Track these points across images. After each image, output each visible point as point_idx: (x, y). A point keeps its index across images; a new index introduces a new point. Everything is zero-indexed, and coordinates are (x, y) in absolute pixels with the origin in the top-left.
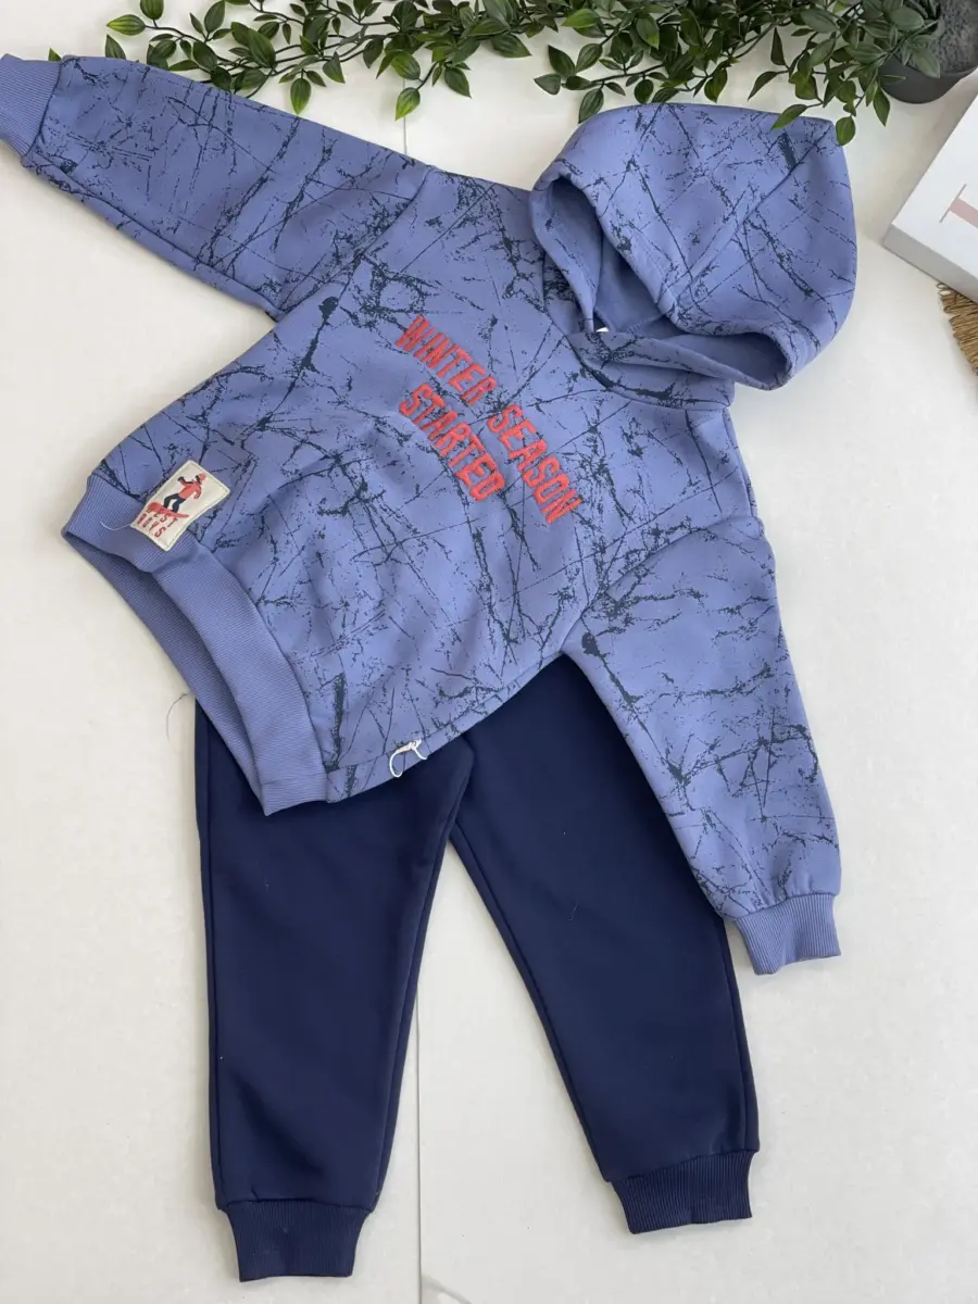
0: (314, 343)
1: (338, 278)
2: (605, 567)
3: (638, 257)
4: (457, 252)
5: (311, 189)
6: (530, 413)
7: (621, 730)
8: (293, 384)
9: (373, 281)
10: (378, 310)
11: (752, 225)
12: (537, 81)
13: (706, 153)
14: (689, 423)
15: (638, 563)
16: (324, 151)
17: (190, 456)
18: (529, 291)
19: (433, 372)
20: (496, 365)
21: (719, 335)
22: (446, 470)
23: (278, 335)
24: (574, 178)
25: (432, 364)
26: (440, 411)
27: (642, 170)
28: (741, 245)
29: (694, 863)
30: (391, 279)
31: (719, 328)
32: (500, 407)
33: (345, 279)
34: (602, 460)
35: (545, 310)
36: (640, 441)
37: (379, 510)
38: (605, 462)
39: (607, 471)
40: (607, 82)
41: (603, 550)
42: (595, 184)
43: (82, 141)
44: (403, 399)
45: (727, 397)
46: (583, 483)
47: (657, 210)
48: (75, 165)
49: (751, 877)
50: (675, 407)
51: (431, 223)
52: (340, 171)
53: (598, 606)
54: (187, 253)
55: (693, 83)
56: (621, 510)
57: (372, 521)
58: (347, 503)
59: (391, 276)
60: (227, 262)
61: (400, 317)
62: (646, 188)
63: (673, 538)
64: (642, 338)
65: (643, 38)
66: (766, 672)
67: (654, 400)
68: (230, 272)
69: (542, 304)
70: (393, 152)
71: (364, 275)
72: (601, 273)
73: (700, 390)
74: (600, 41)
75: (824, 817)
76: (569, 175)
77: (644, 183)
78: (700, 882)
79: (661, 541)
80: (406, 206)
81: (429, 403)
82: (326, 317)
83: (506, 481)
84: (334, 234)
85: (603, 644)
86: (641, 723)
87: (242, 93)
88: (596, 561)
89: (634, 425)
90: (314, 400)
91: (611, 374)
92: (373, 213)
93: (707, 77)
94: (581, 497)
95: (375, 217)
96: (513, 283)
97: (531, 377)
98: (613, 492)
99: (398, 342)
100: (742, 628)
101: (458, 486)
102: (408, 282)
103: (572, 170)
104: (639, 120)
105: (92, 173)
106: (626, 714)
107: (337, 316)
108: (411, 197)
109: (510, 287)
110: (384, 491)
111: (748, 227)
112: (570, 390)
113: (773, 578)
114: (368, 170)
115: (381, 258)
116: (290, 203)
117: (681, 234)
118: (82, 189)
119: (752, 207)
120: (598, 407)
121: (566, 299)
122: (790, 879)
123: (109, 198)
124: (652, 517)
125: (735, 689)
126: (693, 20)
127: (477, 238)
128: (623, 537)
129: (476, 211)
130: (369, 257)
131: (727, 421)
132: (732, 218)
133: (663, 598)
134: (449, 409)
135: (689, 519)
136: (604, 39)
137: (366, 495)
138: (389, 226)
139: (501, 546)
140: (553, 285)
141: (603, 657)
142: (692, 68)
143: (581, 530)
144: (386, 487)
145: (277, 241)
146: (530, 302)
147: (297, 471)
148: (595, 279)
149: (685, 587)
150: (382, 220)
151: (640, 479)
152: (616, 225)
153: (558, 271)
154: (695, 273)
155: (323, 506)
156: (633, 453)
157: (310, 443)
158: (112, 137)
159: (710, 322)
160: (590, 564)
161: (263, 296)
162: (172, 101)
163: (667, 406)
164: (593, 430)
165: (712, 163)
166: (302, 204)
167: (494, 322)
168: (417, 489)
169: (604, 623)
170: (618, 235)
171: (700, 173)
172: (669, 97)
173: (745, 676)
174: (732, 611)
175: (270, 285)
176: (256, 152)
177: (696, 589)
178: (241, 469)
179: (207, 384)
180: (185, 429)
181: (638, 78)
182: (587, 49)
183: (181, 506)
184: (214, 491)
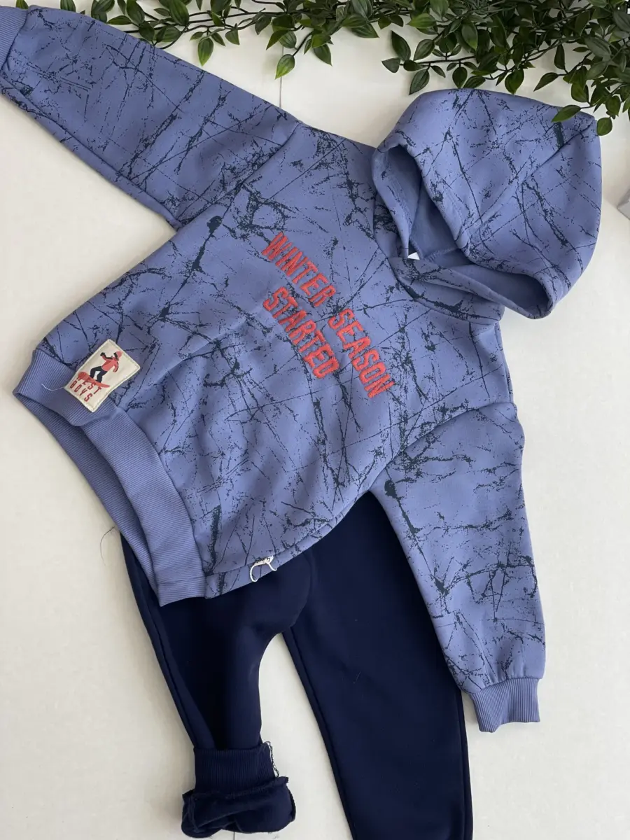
0: (202, 250)
1: (222, 202)
2: (406, 433)
3: (449, 207)
4: (313, 187)
5: (208, 127)
6: (359, 315)
7: (406, 553)
8: (185, 282)
9: (249, 204)
10: (252, 227)
11: (528, 186)
12: (384, 63)
13: (502, 131)
14: (471, 332)
15: (428, 431)
16: (220, 99)
17: (109, 336)
18: (362, 221)
19: (290, 279)
20: (335, 275)
21: (500, 269)
22: (296, 355)
23: (176, 244)
24: (409, 148)
25: (288, 272)
26: (293, 310)
27: (454, 139)
28: (518, 200)
29: (447, 652)
30: (262, 204)
31: (500, 266)
32: (338, 310)
33: (227, 202)
34: (408, 354)
35: (374, 238)
36: (434, 339)
37: (248, 384)
38: (409, 355)
39: (411, 362)
40: (432, 65)
41: (406, 421)
42: (423, 153)
43: (38, 69)
44: (267, 297)
45: (499, 314)
46: (395, 370)
47: (462, 169)
48: (31, 89)
49: (484, 663)
50: (463, 319)
51: (295, 164)
52: (230, 115)
53: (398, 461)
54: (112, 167)
55: (495, 75)
56: (419, 391)
57: (242, 391)
58: (224, 378)
59: (263, 201)
60: (142, 178)
61: (267, 233)
62: (456, 153)
63: (454, 415)
64: (444, 269)
65: (466, 40)
66: (508, 516)
67: (447, 311)
68: (143, 186)
69: (371, 232)
70: (272, 105)
71: (242, 199)
72: (417, 213)
73: (481, 310)
74: (431, 37)
75: (538, 624)
76: (407, 145)
77: (455, 148)
78: (449, 665)
79: (446, 417)
80: (277, 150)
81: (286, 302)
82: (212, 231)
83: (340, 364)
84: (223, 164)
85: (400, 489)
86: (420, 549)
87: (159, 45)
88: (400, 428)
89: (430, 327)
90: (200, 293)
91: (418, 289)
92: (253, 152)
93: (507, 71)
94: (393, 380)
95: (254, 156)
96: (351, 214)
97: (360, 288)
98: (415, 378)
99: (263, 252)
100: (494, 483)
101: (305, 367)
102: (275, 206)
103: (408, 142)
104: (456, 101)
105: (45, 96)
106: (410, 541)
107: (220, 230)
108: (281, 143)
109: (349, 217)
110: (251, 369)
111: (525, 187)
112: (388, 299)
113: (522, 451)
114: (251, 116)
115: (256, 187)
116: (191, 138)
117: (477, 189)
118: (34, 108)
119: (529, 174)
120: (406, 313)
121: (390, 230)
122: (511, 666)
123: (56, 118)
124: (441, 397)
125: (485, 526)
126: (501, 26)
127: (328, 178)
128: (420, 412)
129: (329, 158)
130: (247, 186)
131: (497, 329)
132: (515, 181)
133: (444, 460)
134: (300, 308)
135: (467, 402)
136: (436, 36)
137: (238, 372)
138: (262, 164)
139: (333, 411)
140: (381, 219)
141: (399, 499)
142: (495, 62)
143: (393, 404)
144: (252, 366)
145: (180, 166)
146: (364, 230)
147: (190, 354)
148: (413, 218)
149: (460, 453)
150: (259, 158)
151: (433, 368)
152: (435, 183)
153: (387, 211)
154: (485, 219)
155: (206, 380)
156: (428, 348)
157: (199, 334)
158: (61, 69)
159: (492, 259)
160: (396, 430)
161: (166, 207)
162: (109, 48)
163: (457, 317)
164: (402, 330)
165: (506, 138)
166: (201, 139)
167: (336, 242)
168: (275, 368)
169: (402, 475)
170: (435, 190)
171: (496, 146)
172: (477, 85)
173: (493, 517)
174: (490, 471)
175: (172, 200)
176: (169, 92)
177: (468, 456)
178: (148, 350)
179: (122, 281)
180: (105, 314)
181: (455, 65)
182: (424, 43)
183: (104, 377)
184: (128, 367)
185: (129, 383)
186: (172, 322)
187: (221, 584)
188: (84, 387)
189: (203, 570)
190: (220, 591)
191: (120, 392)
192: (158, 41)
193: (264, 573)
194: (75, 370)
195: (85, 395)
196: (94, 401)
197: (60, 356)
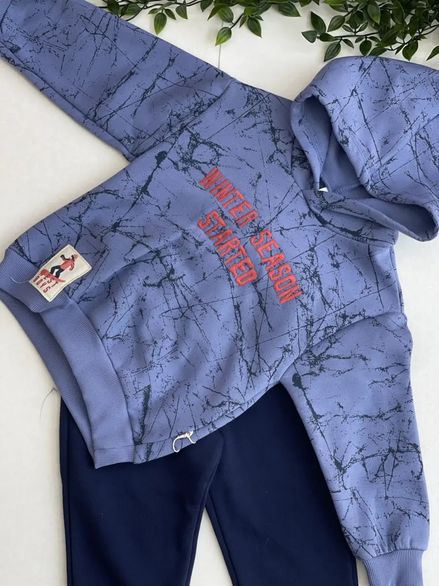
0: (150, 178)
1: (169, 140)
2: (312, 335)
3: (353, 150)
4: (242, 132)
5: (160, 82)
6: (276, 236)
7: (309, 435)
8: (135, 203)
9: (190, 143)
10: (191, 161)
11: (420, 136)
12: (303, 34)
13: (399, 90)
14: (370, 253)
15: (331, 334)
16: (170, 60)
17: (69, 242)
18: (282, 160)
19: (220, 204)
20: (258, 203)
21: (395, 202)
22: (222, 265)
23: (129, 172)
24: (321, 98)
25: (220, 199)
26: (222, 229)
27: (360, 96)
28: (412, 148)
29: (343, 523)
30: (201, 143)
31: (395, 199)
32: (259, 230)
33: (173, 140)
34: (316, 269)
35: (291, 174)
36: (339, 259)
37: (181, 287)
38: (317, 270)
39: (318, 276)
40: (343, 38)
41: (312, 325)
42: (333, 103)
43: (25, 34)
44: (201, 218)
45: (394, 239)
46: (304, 282)
47: (365, 120)
48: (19, 48)
49: (376, 535)
50: (363, 242)
51: (228, 112)
52: (178, 74)
53: (305, 357)
54: (81, 111)
55: (395, 47)
56: (324, 301)
57: (175, 292)
58: (161, 280)
59: (201, 141)
60: (104, 120)
61: (204, 167)
62: (360, 107)
63: (353, 321)
64: (348, 199)
65: (371, 17)
66: (398, 408)
67: (350, 235)
68: (105, 127)
69: (289, 170)
70: (212, 66)
71: (184, 139)
72: (327, 154)
73: (379, 234)
74: (343, 14)
75: (423, 502)
76: (318, 96)
77: (360, 103)
78: (345, 535)
79: (346, 323)
80: (215, 100)
81: (216, 222)
82: (159, 163)
83: (258, 275)
84: (170, 112)
85: (305, 381)
86: (321, 432)
87: (124, 18)
88: (307, 330)
89: (336, 248)
90: (147, 213)
91: (326, 217)
92: (195, 102)
93: (404, 44)
94: (302, 290)
95: (196, 105)
96: (273, 154)
97: (279, 213)
98: (320, 289)
99: (201, 182)
100: (386, 380)
101: (229, 276)
102: (211, 145)
103: (320, 93)
104: (362, 65)
105: (29, 54)
106: (313, 426)
107: (165, 163)
108: (218, 96)
109: (272, 156)
110: (184, 275)
111: (418, 137)
112: (301, 224)
113: (410, 353)
114: (195, 75)
115: (196, 129)
116: (146, 90)
117: (378, 137)
118: (21, 63)
119: (422, 125)
120: (316, 236)
121: (305, 168)
122: (399, 538)
123: (38, 72)
124: (342, 306)
125: (378, 416)
126: (400, 8)
127: (255, 125)
128: (324, 318)
129: (256, 108)
130: (189, 129)
131: (392, 252)
132: (410, 131)
133: (344, 358)
134: (227, 227)
135: (364, 311)
136: (347, 13)
137: (173, 277)
138: (203, 111)
139: (251, 315)
140: (297, 159)
141: (304, 389)
142: (396, 38)
143: (300, 310)
144: (185, 272)
145: (135, 112)
146: (283, 167)
147: (133, 259)
148: (323, 158)
149: (358, 352)
150: (200, 107)
151: (337, 282)
152: (341, 128)
153: (302, 152)
154: (383, 162)
155: (146, 281)
156: (334, 265)
157: (142, 243)
158: (44, 34)
159: (389, 193)
160: (303, 332)
161: (123, 144)
162: (82, 18)
163: (357, 240)
164: (312, 250)
165: (402, 97)
166: (153, 91)
167: (260, 176)
168: (204, 275)
169: (307, 369)
170: (342, 135)
171: (394, 102)
172: (380, 54)
173: (385, 408)
174: (383, 369)
175: (128, 138)
176: (130, 54)
177: (364, 355)
178: (99, 254)
179: (83, 198)
180: (68, 224)
181: (363, 38)
182: (337, 18)
183: (61, 274)
184: (82, 267)
185: (81, 281)
186: (121, 233)
187: (149, 453)
188: (44, 281)
189: (133, 439)
190: (147, 459)
191: (73, 287)
192: (123, 14)
193: (185, 445)
194: (39, 268)
195: (45, 287)
196: (51, 292)
197: (28, 255)
